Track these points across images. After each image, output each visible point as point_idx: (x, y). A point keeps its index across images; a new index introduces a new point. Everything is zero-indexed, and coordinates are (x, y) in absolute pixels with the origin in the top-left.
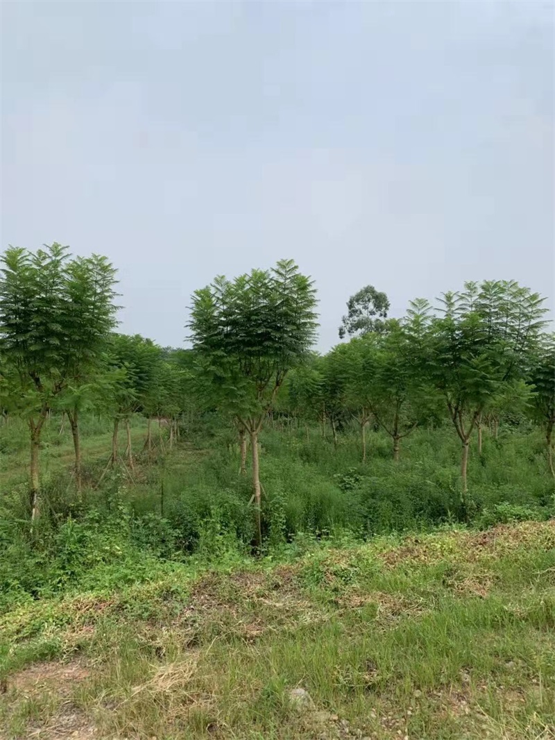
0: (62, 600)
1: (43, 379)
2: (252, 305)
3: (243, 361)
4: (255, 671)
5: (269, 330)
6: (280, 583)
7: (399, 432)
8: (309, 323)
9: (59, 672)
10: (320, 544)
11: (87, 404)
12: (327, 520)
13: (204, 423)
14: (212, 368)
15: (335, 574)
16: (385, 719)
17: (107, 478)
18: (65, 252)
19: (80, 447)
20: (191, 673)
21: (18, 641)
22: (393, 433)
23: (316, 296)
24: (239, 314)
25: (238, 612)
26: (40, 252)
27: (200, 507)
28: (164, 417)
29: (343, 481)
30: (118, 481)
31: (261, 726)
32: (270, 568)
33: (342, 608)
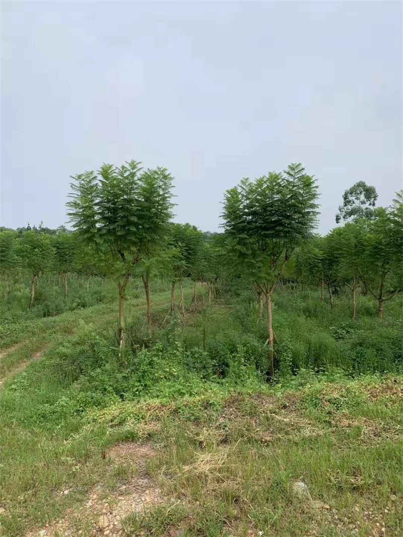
0: (138, 403)
1: (126, 254)
2: (268, 200)
3: (261, 242)
4: (268, 465)
5: (281, 218)
6: (287, 404)
7: (384, 297)
8: (312, 212)
9: (137, 450)
10: (317, 378)
11: (154, 271)
12: (323, 360)
13: (232, 286)
14: (238, 247)
15: (329, 401)
16: (366, 513)
17: (168, 322)
18: (139, 166)
19: (150, 300)
20: (223, 461)
21: (112, 427)
22: (378, 297)
23: (318, 191)
24: (258, 206)
25: (256, 423)
26: (123, 167)
27: (230, 345)
28: (205, 281)
29: (336, 333)
30: (175, 324)
31: (272, 505)
32: (280, 393)
33: (334, 427)
